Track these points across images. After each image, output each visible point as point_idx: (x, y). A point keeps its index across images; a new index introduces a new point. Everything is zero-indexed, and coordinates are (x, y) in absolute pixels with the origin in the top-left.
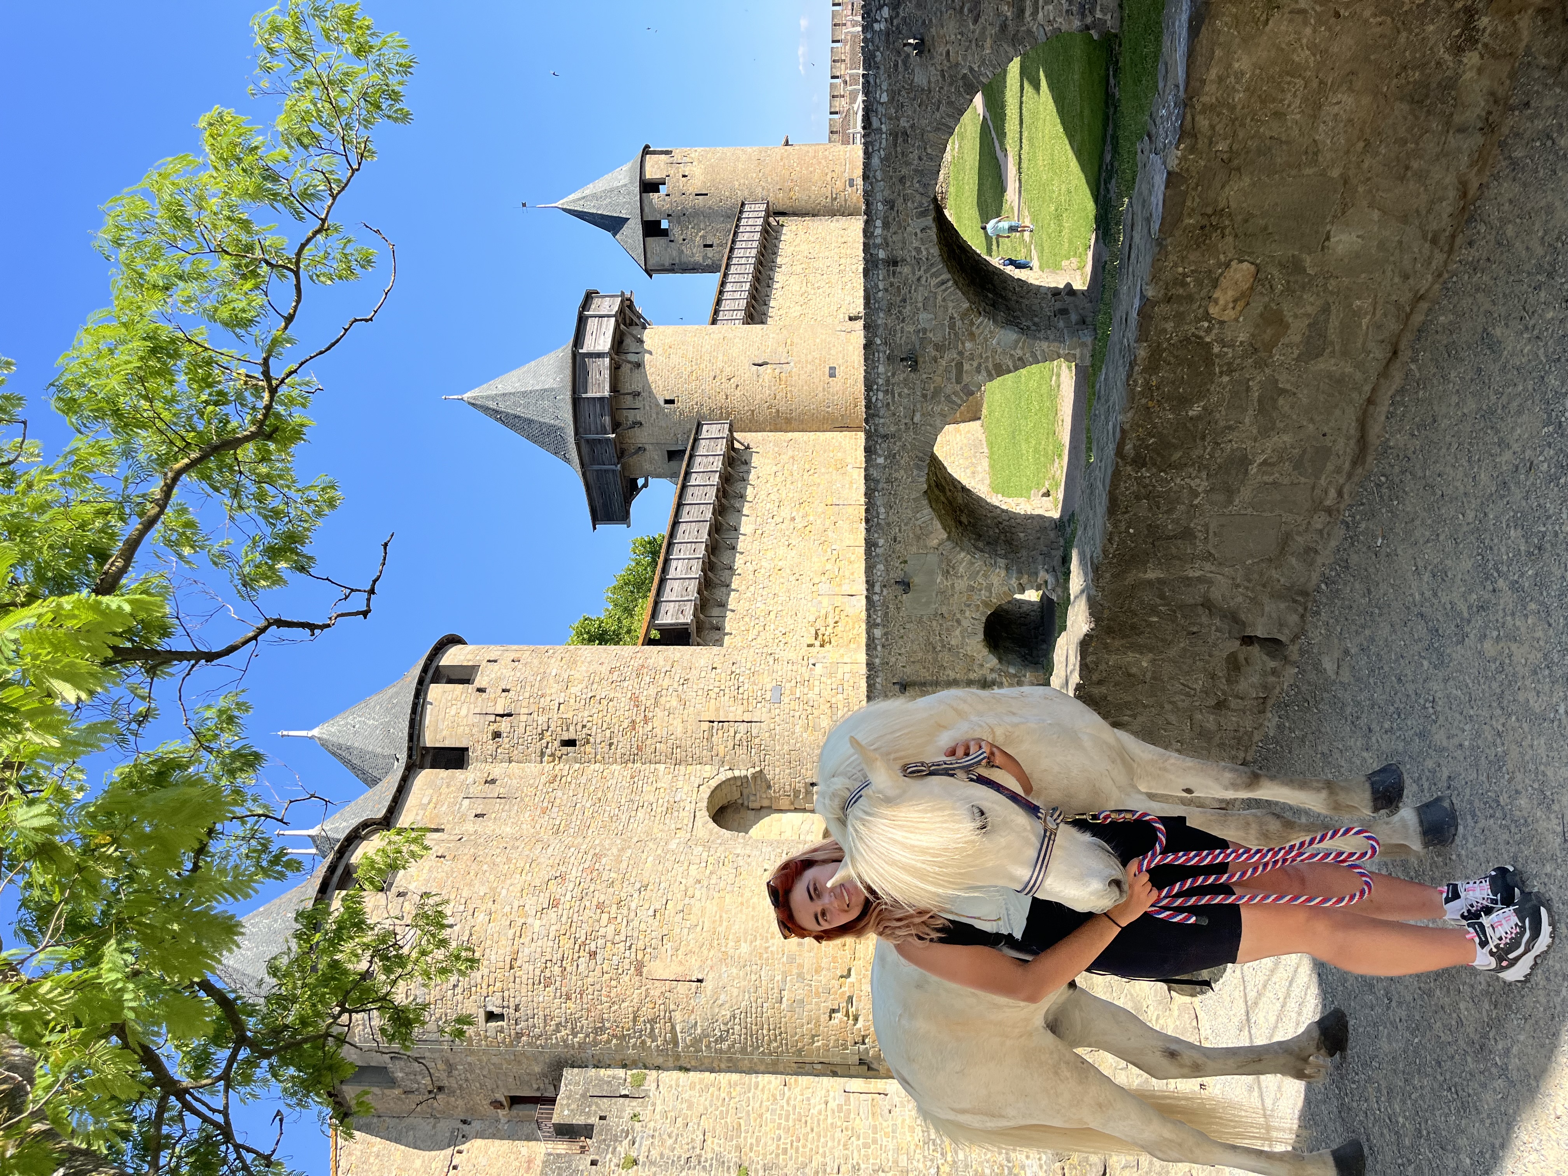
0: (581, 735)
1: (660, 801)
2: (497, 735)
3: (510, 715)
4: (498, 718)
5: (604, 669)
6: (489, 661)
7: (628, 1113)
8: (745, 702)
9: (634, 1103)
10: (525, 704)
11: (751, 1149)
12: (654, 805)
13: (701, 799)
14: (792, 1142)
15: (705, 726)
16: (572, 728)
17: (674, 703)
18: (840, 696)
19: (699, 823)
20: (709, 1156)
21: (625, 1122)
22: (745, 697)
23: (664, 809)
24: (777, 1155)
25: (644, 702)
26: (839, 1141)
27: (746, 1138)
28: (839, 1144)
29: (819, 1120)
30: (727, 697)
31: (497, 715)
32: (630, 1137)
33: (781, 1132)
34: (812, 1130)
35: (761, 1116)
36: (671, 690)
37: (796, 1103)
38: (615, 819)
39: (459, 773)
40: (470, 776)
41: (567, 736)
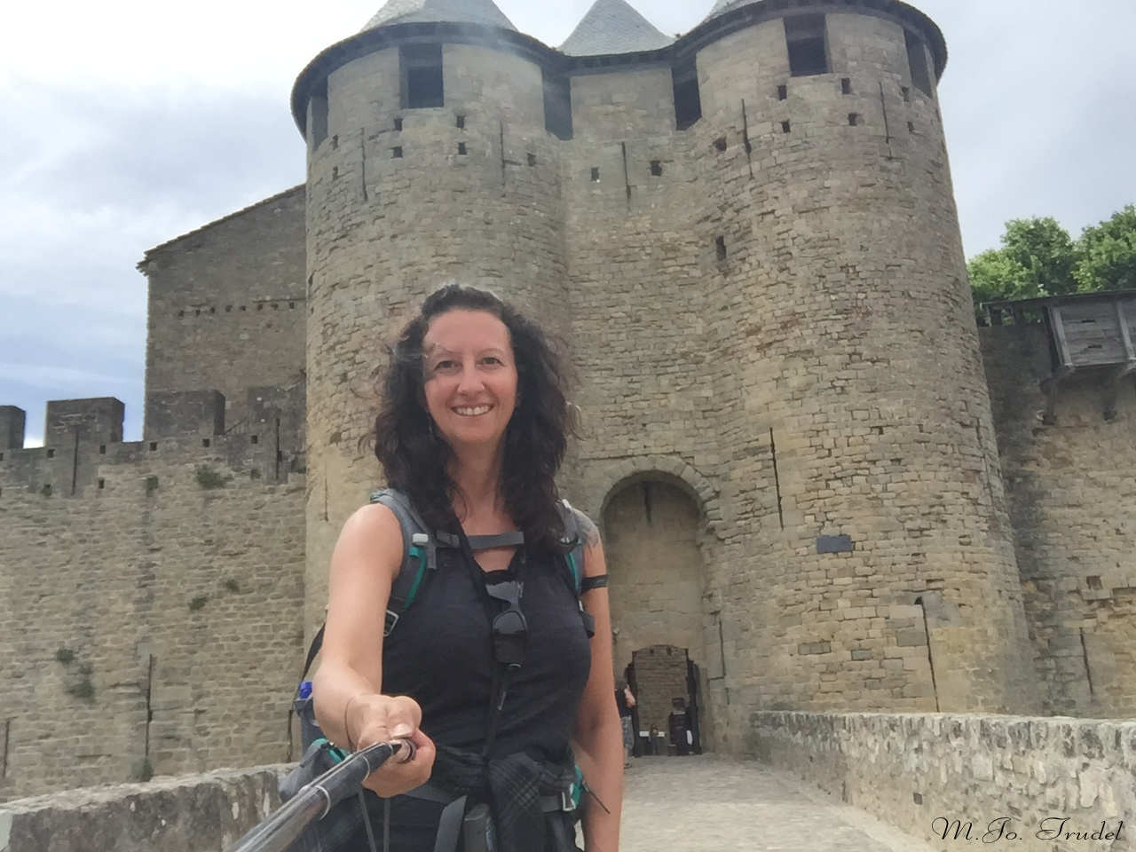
0: (733, 261)
1: (644, 404)
2: (721, 145)
3: (748, 148)
4: (742, 135)
6: (845, 82)
7: (261, 465)
8: (814, 494)
9: (271, 470)
10: (767, 162)
11: (222, 609)
12: (637, 397)
13: (654, 461)
14: (231, 654)
15: (765, 439)
16: (739, 245)
17: (795, 382)
18: (848, 655)
19: (612, 467)
20: (215, 564)
21: (249, 463)
22: (822, 493)
23: (629, 413)
24: (216, 640)
25: (791, 335)
26: (233, 710)
27: (233, 601)
28: (230, 709)
29: (256, 683)
30: (818, 463)
31: (745, 132)
32: (233, 473)
33: (242, 641)
34: (246, 676)
35: (261, 615)
36: (818, 370)
37: (276, 654)
38: (606, 349)
39: (669, 121)
40: (665, 137)
41: (726, 242)
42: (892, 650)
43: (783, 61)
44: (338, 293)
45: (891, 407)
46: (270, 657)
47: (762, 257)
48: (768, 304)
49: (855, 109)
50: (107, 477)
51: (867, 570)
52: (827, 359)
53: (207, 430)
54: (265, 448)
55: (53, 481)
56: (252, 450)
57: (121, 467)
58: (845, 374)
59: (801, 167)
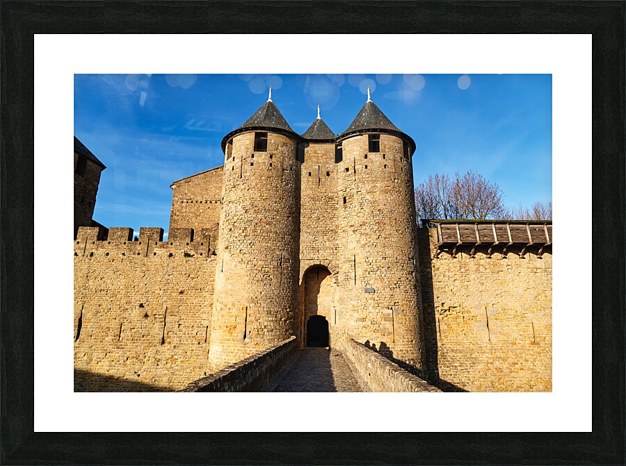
0: (348, 204)
1: (319, 244)
2: (347, 170)
3: (355, 172)
4: (353, 168)
5: (381, 207)
6: (384, 155)
7: (204, 252)
8: (365, 275)
9: (206, 253)
10: (360, 177)
11: (189, 294)
12: (317, 242)
13: (320, 261)
15: (353, 258)
16: (350, 200)
17: (363, 242)
18: (370, 322)
19: (308, 262)
21: (200, 251)
22: (367, 275)
23: (314, 246)
24: (187, 303)
25: (363, 228)
32: (195, 254)
34: (195, 314)
35: (200, 297)
36: (369, 239)
39: (333, 160)
40: (331, 165)
41: (347, 198)
42: (383, 322)
43: (368, 147)
44: (231, 204)
45: (389, 252)
46: (202, 310)
47: (356, 204)
48: (357, 219)
49: (387, 163)
50: (157, 252)
51: (378, 299)
52: (372, 236)
53: (188, 240)
54: (205, 247)
55: (141, 252)
56: (201, 247)
57: (162, 249)
58: (376, 241)
59: (370, 179)
